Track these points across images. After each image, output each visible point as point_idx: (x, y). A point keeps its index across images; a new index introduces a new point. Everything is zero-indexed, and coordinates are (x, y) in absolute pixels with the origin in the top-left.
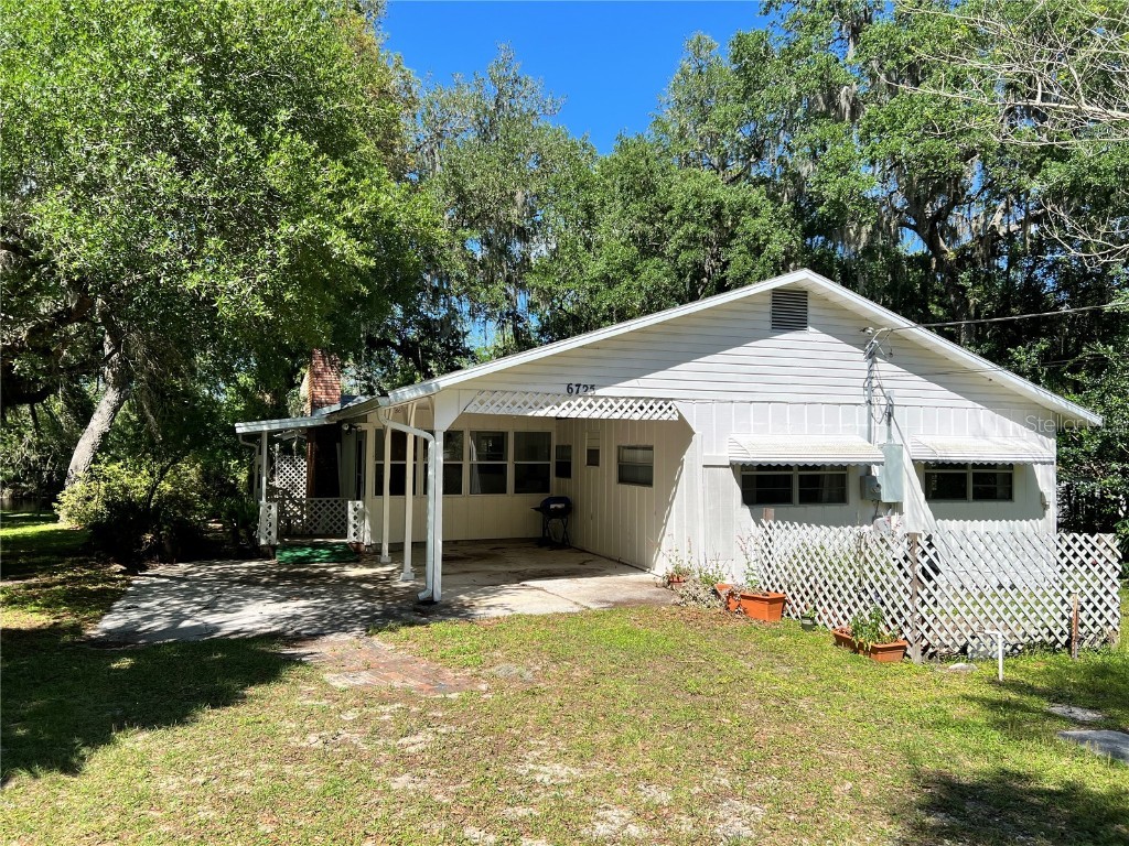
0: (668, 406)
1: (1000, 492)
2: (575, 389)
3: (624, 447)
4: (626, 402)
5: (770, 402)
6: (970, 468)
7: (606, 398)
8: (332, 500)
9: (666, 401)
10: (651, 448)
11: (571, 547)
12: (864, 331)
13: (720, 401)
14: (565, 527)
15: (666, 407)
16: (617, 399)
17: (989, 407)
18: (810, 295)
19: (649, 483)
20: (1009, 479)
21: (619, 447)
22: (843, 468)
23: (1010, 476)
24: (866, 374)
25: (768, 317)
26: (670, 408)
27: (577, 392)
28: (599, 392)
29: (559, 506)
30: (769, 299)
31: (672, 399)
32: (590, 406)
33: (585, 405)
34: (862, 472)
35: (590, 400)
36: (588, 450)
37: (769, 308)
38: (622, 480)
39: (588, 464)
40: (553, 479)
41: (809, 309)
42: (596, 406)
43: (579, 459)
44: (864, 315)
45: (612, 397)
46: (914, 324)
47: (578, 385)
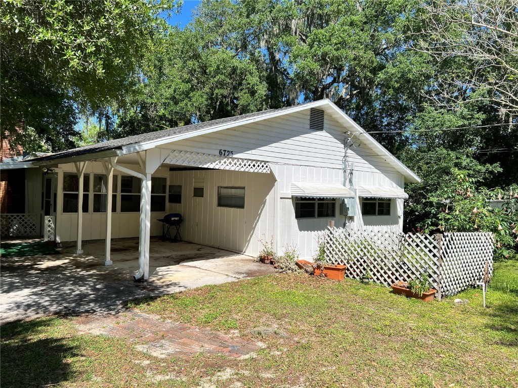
0: (266, 165)
1: (385, 211)
2: (223, 152)
3: (222, 187)
4: (247, 162)
5: (308, 166)
6: (377, 200)
7: (238, 159)
8: (21, 215)
9: (266, 162)
10: (244, 188)
11: (181, 241)
12: (345, 133)
13: (288, 164)
14: (178, 230)
15: (265, 166)
16: (243, 160)
17: (382, 172)
18: (325, 113)
19: (242, 207)
20: (389, 205)
21: (218, 187)
22: (334, 199)
23: (389, 203)
24: (343, 155)
25: (308, 122)
26: (267, 167)
27: (224, 155)
28: (235, 156)
29: (176, 219)
30: (309, 113)
31: (268, 162)
32: (230, 163)
33: (228, 162)
34: (341, 202)
35: (230, 160)
36: (194, 188)
37: (309, 117)
38: (220, 204)
39: (194, 196)
40: (167, 204)
41: (325, 120)
42: (233, 163)
43: (187, 193)
44: (345, 125)
45: (241, 159)
46: (365, 132)
47: (225, 151)
